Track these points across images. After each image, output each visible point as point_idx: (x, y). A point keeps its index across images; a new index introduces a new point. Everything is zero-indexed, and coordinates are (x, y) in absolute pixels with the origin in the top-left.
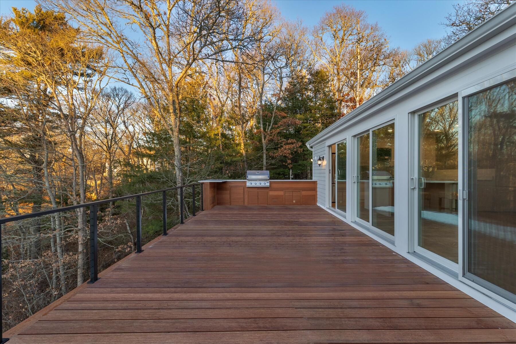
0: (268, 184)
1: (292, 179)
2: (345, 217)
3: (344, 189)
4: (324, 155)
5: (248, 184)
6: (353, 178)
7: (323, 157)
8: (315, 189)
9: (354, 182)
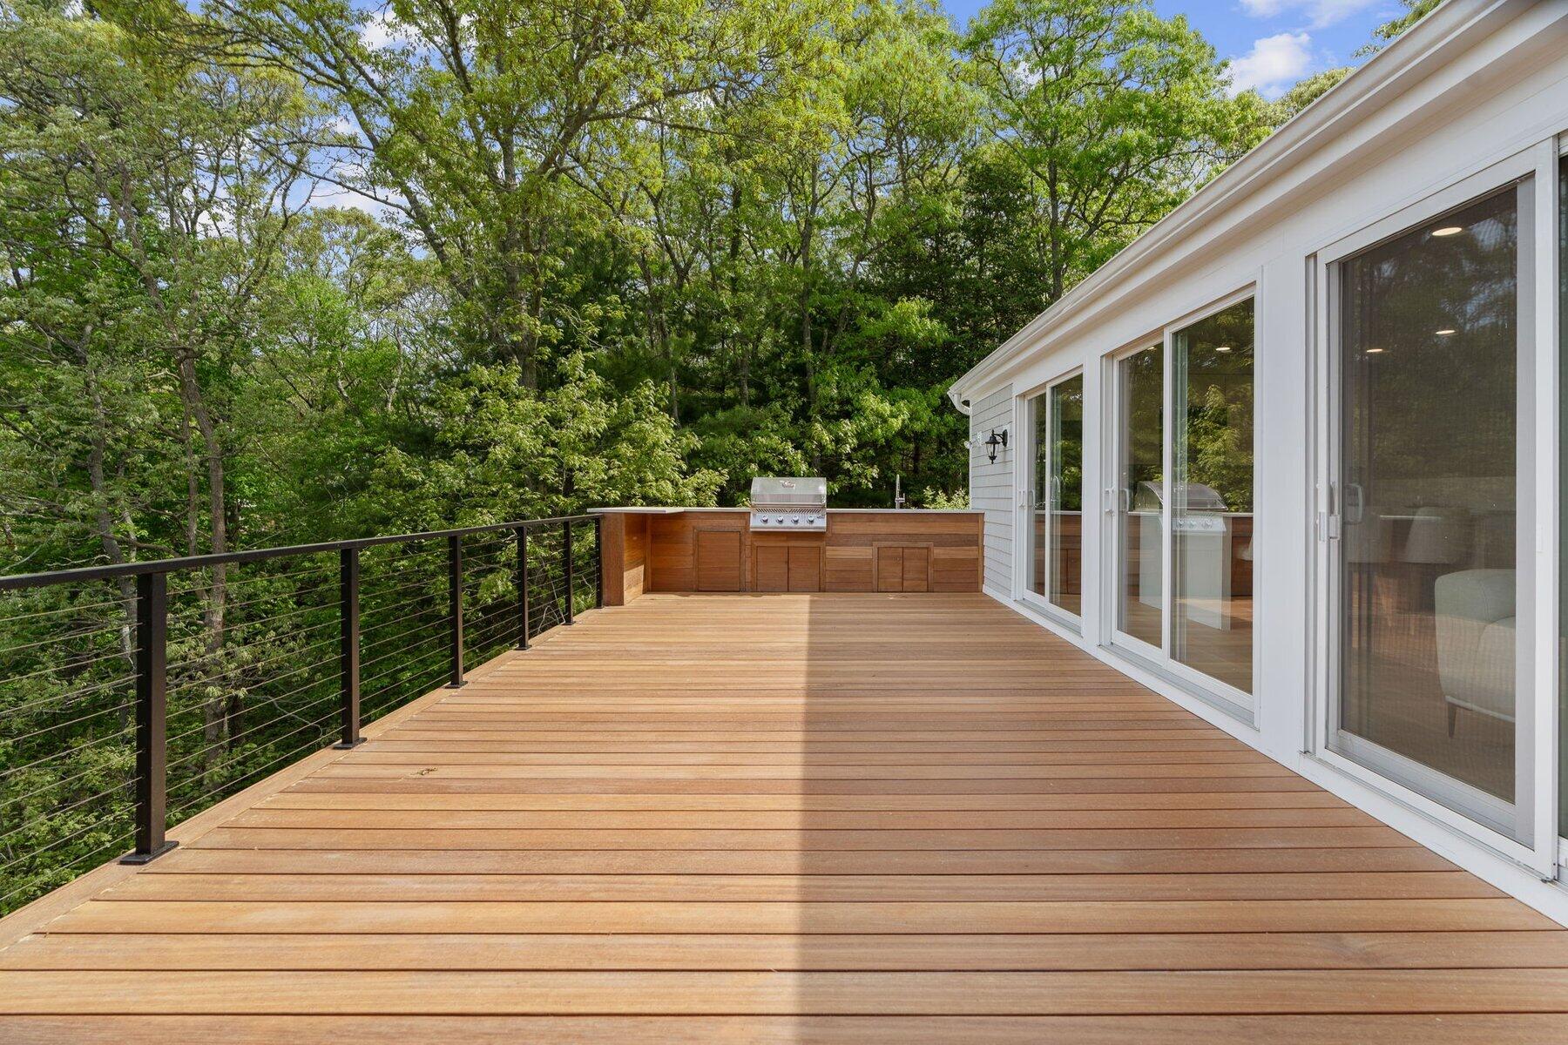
0: (821, 523)
1: (902, 506)
2: (1078, 632)
3: (1077, 539)
4: (1006, 427)
5: (756, 523)
6: (1107, 498)
7: (1005, 434)
8: (975, 541)
9: (1111, 512)
